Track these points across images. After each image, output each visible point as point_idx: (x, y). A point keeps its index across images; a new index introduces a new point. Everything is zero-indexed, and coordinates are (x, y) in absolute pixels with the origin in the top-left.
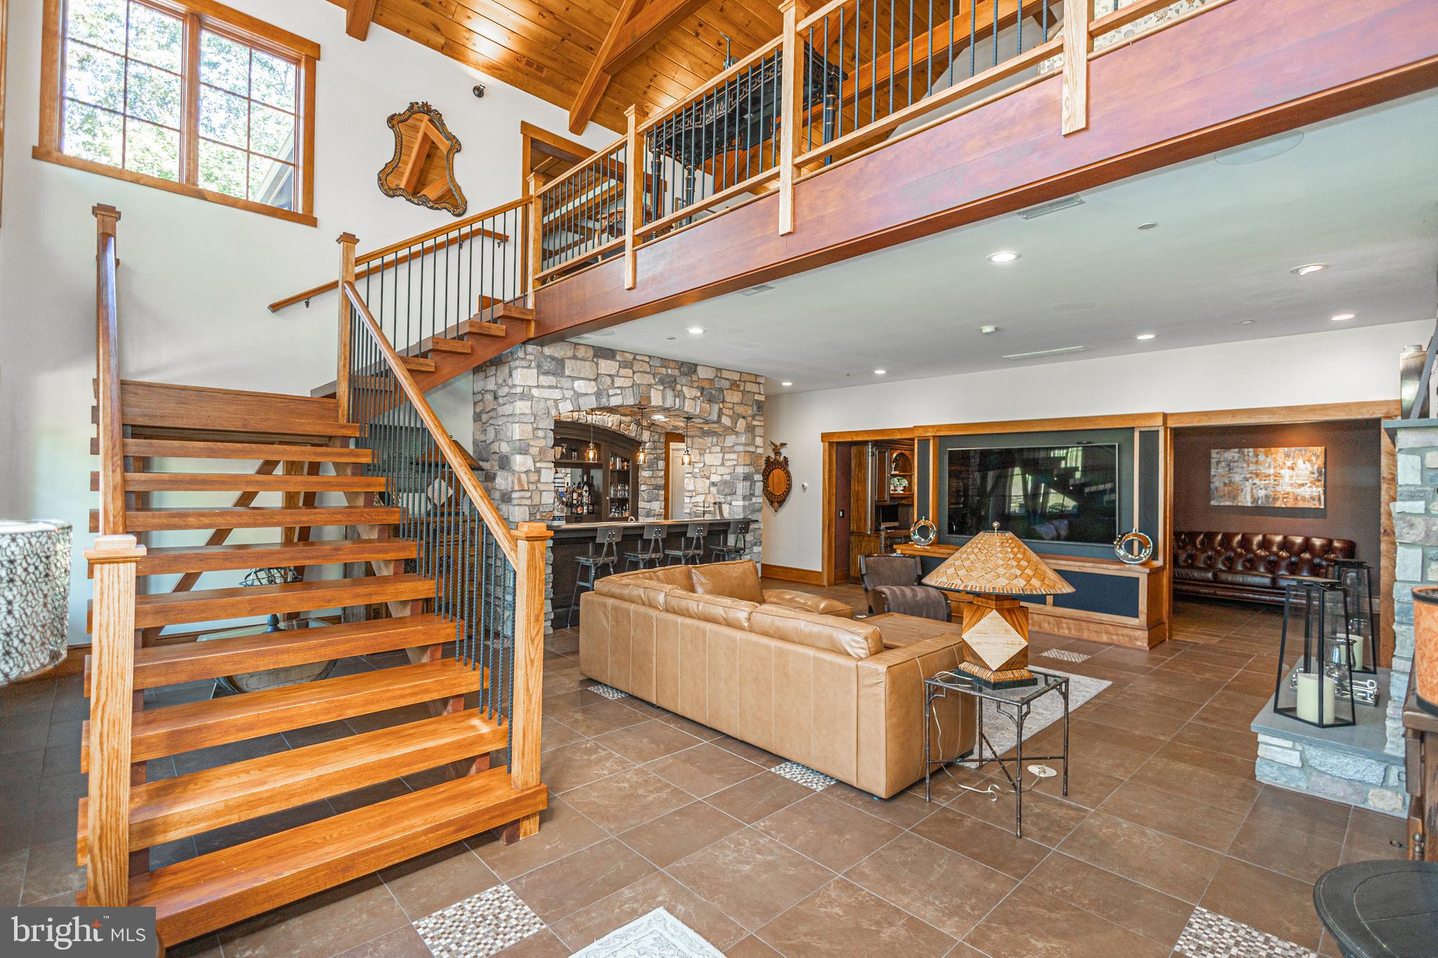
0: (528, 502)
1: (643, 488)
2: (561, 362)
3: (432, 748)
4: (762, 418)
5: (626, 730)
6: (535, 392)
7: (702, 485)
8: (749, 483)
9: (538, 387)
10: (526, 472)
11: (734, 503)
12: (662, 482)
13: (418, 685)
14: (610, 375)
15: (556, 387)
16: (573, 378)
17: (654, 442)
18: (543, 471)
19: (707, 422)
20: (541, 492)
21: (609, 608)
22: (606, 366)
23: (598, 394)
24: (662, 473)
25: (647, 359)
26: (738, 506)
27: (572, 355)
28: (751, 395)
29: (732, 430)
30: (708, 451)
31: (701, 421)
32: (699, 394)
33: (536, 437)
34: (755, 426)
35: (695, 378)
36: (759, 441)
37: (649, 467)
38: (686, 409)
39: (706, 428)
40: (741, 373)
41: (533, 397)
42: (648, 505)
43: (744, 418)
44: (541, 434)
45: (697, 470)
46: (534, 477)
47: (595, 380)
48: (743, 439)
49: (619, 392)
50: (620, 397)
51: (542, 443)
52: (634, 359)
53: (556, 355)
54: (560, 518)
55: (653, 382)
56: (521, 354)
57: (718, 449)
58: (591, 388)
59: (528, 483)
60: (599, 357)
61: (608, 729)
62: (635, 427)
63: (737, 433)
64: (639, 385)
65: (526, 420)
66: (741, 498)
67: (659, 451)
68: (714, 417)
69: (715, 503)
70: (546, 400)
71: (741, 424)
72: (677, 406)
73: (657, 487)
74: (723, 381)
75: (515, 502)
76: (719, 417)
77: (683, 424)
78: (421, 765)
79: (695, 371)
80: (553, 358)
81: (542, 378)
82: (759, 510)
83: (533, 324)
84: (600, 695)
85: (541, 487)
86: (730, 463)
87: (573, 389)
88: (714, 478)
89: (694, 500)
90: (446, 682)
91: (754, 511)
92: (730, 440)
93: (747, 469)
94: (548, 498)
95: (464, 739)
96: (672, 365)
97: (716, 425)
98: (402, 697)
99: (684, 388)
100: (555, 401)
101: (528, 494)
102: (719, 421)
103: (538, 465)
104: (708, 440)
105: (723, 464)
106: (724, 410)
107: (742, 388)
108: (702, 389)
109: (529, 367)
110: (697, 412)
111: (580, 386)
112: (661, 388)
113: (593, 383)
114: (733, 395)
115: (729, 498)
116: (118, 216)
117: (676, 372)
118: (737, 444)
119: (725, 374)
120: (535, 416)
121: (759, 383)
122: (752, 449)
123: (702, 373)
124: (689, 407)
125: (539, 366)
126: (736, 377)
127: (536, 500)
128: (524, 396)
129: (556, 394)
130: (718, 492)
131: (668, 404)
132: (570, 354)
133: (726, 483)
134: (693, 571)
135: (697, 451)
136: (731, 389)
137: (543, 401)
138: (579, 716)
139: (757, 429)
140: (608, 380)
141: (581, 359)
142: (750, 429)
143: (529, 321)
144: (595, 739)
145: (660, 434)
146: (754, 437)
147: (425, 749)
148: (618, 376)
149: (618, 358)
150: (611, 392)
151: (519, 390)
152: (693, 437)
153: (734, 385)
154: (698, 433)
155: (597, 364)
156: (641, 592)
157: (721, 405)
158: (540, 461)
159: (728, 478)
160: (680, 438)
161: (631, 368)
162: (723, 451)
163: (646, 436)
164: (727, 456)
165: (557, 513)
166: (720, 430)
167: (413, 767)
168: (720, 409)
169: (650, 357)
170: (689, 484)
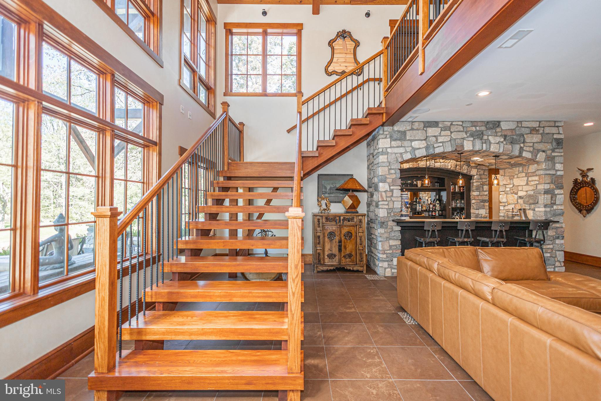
0: (387, 207)
1: (473, 201)
2: (404, 133)
3: (255, 329)
4: (561, 150)
5: (402, 348)
6: (389, 150)
7: (512, 198)
8: (550, 196)
9: (391, 147)
10: (385, 191)
11: (536, 209)
12: (487, 198)
13: (266, 293)
14: (435, 136)
15: (402, 146)
16: (411, 141)
17: (480, 175)
18: (395, 191)
19: (511, 158)
20: (393, 202)
21: (408, 268)
22: (431, 131)
23: (427, 148)
24: (487, 193)
25: (461, 123)
26: (540, 211)
27: (410, 128)
28: (550, 136)
29: (533, 161)
30: (516, 176)
31: (506, 157)
32: (502, 140)
33: (390, 174)
34: (554, 156)
35: (498, 130)
36: (558, 166)
37: (477, 189)
38: (491, 150)
39: (513, 161)
40: (540, 122)
41: (388, 153)
42: (477, 212)
43: (544, 151)
44: (393, 171)
45: (508, 189)
46: (389, 194)
47: (424, 140)
48: (543, 166)
49: (441, 144)
50: (442, 147)
51: (394, 176)
52: (451, 124)
53: (401, 129)
54: (405, 216)
55: (465, 136)
56: (381, 132)
57: (524, 174)
58: (423, 144)
59: (386, 197)
60: (427, 127)
61: (391, 344)
62: (466, 167)
63: (538, 163)
64: (455, 139)
65: (384, 165)
66: (542, 206)
67: (484, 180)
68: (517, 153)
69: (520, 209)
70: (396, 154)
71: (541, 157)
72: (484, 149)
73: (484, 201)
74: (523, 129)
75: (380, 206)
76: (521, 152)
77: (494, 161)
78: (250, 337)
79: (499, 126)
80: (399, 131)
81: (393, 143)
82: (562, 214)
83: (384, 115)
84: (402, 319)
85: (393, 199)
86: (532, 183)
87: (411, 146)
88: (521, 194)
89: (506, 208)
90: (280, 294)
91: (555, 215)
92: (532, 168)
93: (547, 187)
94: (398, 205)
95: (273, 329)
96: (479, 124)
97: (519, 159)
98: (259, 297)
99: (490, 138)
100: (401, 154)
101: (386, 203)
102: (520, 156)
103: (392, 188)
104: (516, 169)
105: (527, 184)
106: (525, 148)
107: (541, 131)
108: (505, 137)
109: (386, 138)
110: (501, 151)
111: (415, 144)
112: (472, 139)
113: (424, 142)
114: (533, 137)
115: (533, 206)
116: (229, 106)
117: (483, 128)
118: (538, 170)
119: (524, 124)
120: (390, 163)
121: (558, 127)
122: (552, 172)
123: (504, 126)
124: (494, 148)
125: (391, 137)
126: (536, 125)
127: (391, 206)
128: (383, 153)
129: (402, 150)
130: (524, 203)
131: (477, 148)
132: (409, 128)
133: (530, 196)
134: (479, 250)
135: (508, 178)
136: (531, 133)
137: (394, 155)
138: (380, 329)
139: (556, 158)
140: (434, 139)
141: (416, 130)
142: (551, 159)
143: (382, 114)
144: (379, 348)
145: (484, 170)
146: (554, 164)
147: (252, 329)
148: (440, 136)
149: (440, 125)
150: (435, 145)
151: (380, 150)
152: (504, 169)
153: (533, 131)
154: (508, 166)
155: (426, 131)
156: (425, 260)
157: (522, 145)
158: (393, 185)
159: (532, 193)
160: (496, 171)
161: (450, 130)
162: (528, 175)
163: (474, 172)
164: (530, 179)
165: (404, 213)
166: (524, 162)
167: (246, 337)
168: (521, 148)
169: (463, 122)
170: (503, 198)
